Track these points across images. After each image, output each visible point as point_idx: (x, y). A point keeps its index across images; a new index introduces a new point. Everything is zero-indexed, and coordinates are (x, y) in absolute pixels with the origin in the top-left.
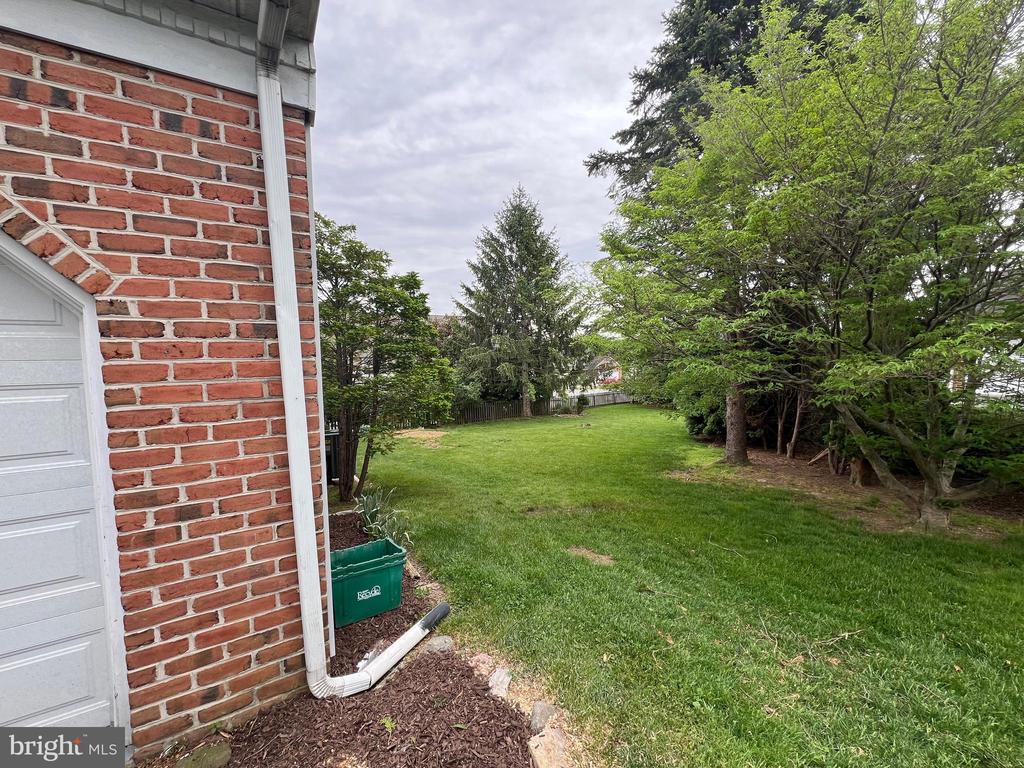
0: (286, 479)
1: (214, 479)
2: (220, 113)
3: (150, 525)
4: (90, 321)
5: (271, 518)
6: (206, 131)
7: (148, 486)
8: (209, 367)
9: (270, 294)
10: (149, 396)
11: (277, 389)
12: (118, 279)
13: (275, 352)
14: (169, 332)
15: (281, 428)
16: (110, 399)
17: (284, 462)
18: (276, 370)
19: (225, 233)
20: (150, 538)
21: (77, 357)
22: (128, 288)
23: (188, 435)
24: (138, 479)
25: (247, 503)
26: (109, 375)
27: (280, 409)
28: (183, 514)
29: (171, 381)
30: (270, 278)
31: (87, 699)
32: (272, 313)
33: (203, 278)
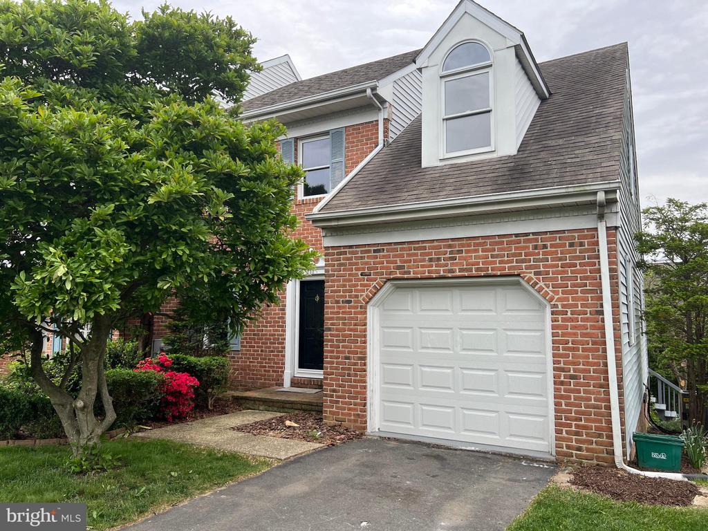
0: (606, 372)
1: (581, 366)
2: (585, 237)
3: (562, 379)
4: (548, 310)
5: (601, 386)
6: (581, 244)
7: (562, 365)
8: (581, 326)
9: (601, 298)
10: (563, 335)
11: (604, 335)
12: (556, 297)
13: (603, 321)
14: (569, 313)
15: (605, 351)
16: (554, 335)
17: (606, 365)
18: (603, 328)
19: (586, 278)
20: (562, 383)
21: (544, 321)
22: (559, 300)
23: (573, 349)
24: (559, 362)
25: (592, 378)
26: (553, 327)
27: (605, 343)
28: (572, 377)
29: (569, 330)
30: (601, 293)
31: (542, 439)
32: (602, 306)
33: (579, 294)
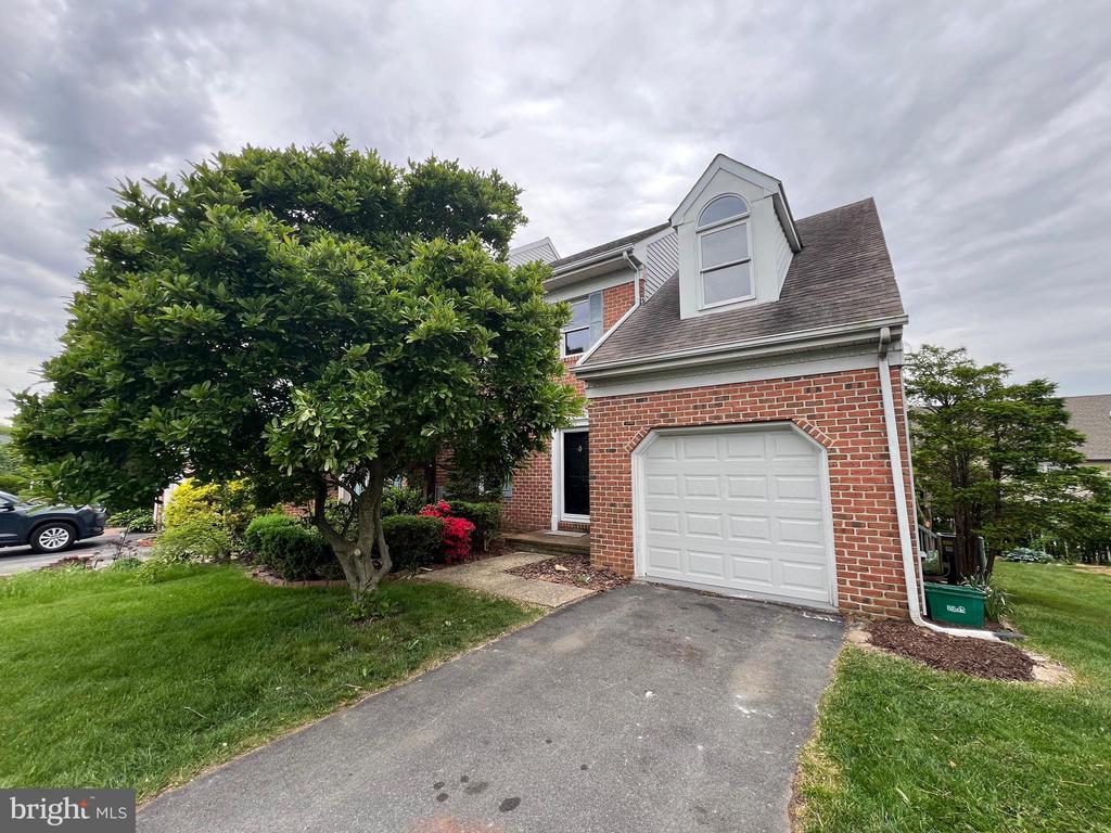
0: (896, 519)
1: (865, 514)
2: (864, 378)
3: (844, 526)
4: (824, 455)
5: (890, 535)
6: (860, 385)
7: (843, 512)
8: (863, 471)
9: (886, 441)
10: (843, 480)
11: (891, 480)
12: (833, 441)
13: (889, 465)
14: (849, 457)
15: (893, 497)
16: (832, 480)
17: (895, 512)
18: (890, 472)
19: (868, 420)
20: (844, 531)
21: (817, 466)
22: (836, 444)
23: (856, 495)
24: (840, 509)
25: (880, 526)
26: (831, 473)
27: (892, 489)
28: (855, 525)
29: (850, 475)
30: (886, 435)
31: (821, 588)
32: (887, 449)
33: (860, 438)
